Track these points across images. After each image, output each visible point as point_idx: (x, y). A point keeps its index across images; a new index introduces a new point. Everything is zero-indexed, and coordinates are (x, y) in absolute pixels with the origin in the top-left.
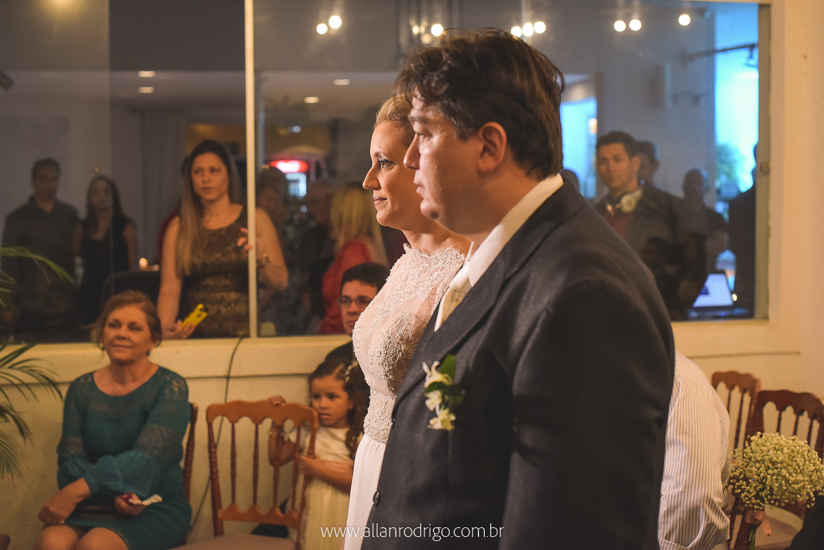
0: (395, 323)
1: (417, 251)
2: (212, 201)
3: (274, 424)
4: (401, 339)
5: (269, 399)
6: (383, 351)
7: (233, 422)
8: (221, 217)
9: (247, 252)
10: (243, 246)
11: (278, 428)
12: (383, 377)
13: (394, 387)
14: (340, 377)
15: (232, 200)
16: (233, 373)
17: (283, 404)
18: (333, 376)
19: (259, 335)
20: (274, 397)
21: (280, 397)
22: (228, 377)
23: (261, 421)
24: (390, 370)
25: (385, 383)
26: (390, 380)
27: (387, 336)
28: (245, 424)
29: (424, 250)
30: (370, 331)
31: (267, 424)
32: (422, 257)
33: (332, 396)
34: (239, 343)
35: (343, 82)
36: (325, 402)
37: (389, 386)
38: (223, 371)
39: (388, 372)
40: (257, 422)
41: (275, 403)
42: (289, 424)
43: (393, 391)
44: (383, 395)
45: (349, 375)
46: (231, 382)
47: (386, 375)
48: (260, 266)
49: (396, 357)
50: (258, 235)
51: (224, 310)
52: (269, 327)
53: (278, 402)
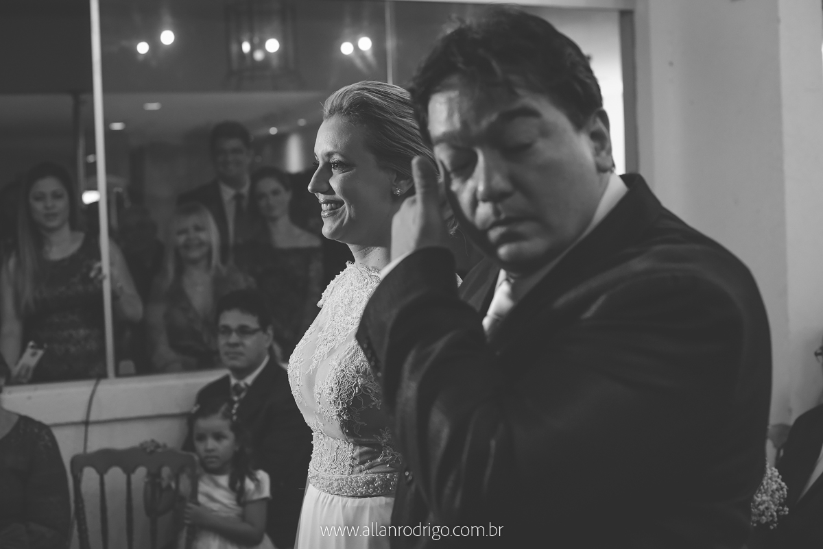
0: (348, 354)
1: (364, 269)
2: (52, 230)
3: (149, 474)
4: (358, 372)
5: (142, 445)
6: (335, 387)
7: (102, 473)
8: (63, 246)
9: (101, 282)
10: (96, 277)
11: (154, 477)
12: (335, 417)
13: (347, 428)
14: (227, 415)
15: (73, 228)
16: (93, 418)
17: (160, 450)
18: (220, 415)
19: (118, 374)
20: (146, 442)
21: (153, 441)
22: (86, 423)
23: (133, 471)
24: (344, 409)
25: (337, 424)
26: (343, 421)
27: (339, 369)
28: (115, 475)
29: (373, 267)
30: (314, 365)
31: (140, 474)
32: (370, 276)
33: (218, 436)
34: (96, 385)
35: (153, 106)
36: (211, 443)
37: (342, 428)
38: (79, 416)
39: (342, 411)
40: (129, 471)
41: (148, 450)
42: (166, 471)
43: (348, 434)
44: (332, 440)
45: (236, 414)
46: (91, 428)
47: (339, 415)
48: (115, 297)
49: (351, 393)
50: (112, 264)
51: (73, 349)
52: (128, 365)
53: (152, 448)
